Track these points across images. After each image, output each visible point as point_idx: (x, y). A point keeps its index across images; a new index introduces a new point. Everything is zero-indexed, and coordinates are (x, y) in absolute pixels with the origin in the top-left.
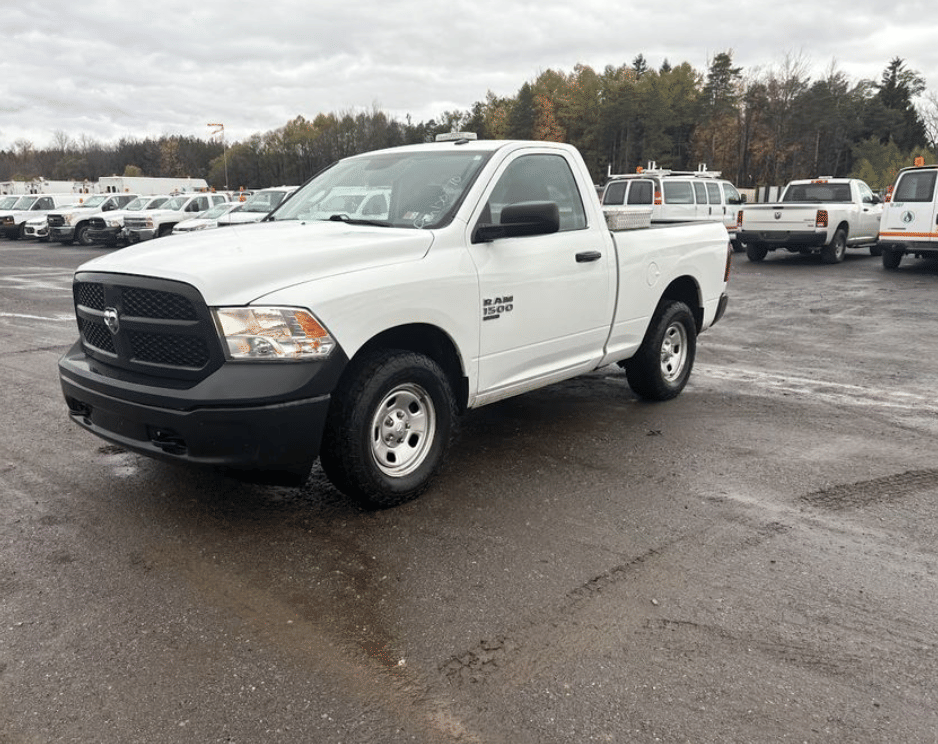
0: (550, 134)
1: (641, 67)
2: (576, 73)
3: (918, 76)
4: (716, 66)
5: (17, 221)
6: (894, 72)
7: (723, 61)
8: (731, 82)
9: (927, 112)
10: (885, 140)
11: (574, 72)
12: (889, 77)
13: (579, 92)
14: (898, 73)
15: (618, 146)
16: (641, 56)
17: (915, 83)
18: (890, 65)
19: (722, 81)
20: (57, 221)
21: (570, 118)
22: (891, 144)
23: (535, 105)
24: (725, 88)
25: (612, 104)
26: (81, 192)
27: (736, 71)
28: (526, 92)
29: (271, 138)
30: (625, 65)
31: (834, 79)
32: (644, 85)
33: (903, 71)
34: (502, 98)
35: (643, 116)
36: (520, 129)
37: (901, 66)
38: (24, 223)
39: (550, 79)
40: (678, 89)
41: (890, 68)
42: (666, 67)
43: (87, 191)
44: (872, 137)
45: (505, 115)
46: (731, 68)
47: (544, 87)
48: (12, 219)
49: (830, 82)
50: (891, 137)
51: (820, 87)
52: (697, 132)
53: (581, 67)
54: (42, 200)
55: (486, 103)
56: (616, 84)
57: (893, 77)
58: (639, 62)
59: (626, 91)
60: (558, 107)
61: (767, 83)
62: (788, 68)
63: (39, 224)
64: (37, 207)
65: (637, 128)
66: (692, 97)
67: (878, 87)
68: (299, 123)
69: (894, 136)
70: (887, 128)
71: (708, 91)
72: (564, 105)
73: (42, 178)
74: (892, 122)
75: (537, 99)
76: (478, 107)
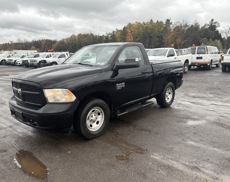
0: (130, 38)
2: (136, 24)
3: (218, 23)
4: (166, 22)
6: (212, 22)
7: (168, 21)
10: (209, 38)
12: (211, 23)
13: (137, 28)
14: (213, 22)
16: (152, 19)
17: (217, 25)
18: (211, 20)
19: (168, 25)
21: (134, 34)
22: (211, 39)
27: (171, 23)
28: (125, 28)
29: (67, 39)
30: (148, 21)
34: (119, 30)
35: (151, 33)
36: (123, 37)
37: (213, 21)
39: (130, 25)
41: (211, 21)
42: (158, 22)
44: (205, 37)
45: (120, 33)
47: (128, 27)
49: (195, 25)
50: (211, 37)
52: (163, 37)
55: (116, 31)
57: (212, 23)
58: (151, 21)
59: (147, 28)
60: (132, 32)
61: (179, 25)
62: (184, 22)
65: (149, 36)
66: (162, 29)
67: (209, 25)
68: (73, 36)
69: (212, 37)
70: (210, 35)
71: (165, 27)
72: (133, 31)
73: (3, 51)
74: (211, 34)
75: (127, 30)
76: (113, 32)
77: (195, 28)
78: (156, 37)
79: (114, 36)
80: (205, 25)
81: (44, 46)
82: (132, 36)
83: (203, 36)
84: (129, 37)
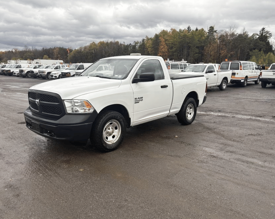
1: (190, 29)
2: (171, 31)
3: (270, 32)
4: (210, 30)
5: (11, 71)
6: (263, 31)
7: (212, 28)
8: (214, 34)
9: (273, 42)
10: (260, 50)
11: (170, 31)
12: (261, 33)
13: (172, 36)
15: (183, 51)
16: (189, 26)
17: (269, 34)
19: (212, 34)
20: (22, 71)
21: (169, 44)
22: (262, 52)
23: (159, 40)
24: (213, 36)
25: (181, 40)
26: (29, 63)
27: (216, 31)
28: (157, 36)
29: (85, 48)
30: (185, 29)
31: (244, 33)
32: (190, 34)
33: (265, 31)
34: (150, 38)
35: (190, 43)
36: (155, 46)
38: (13, 72)
39: (164, 33)
40: (200, 36)
41: (262, 30)
42: (197, 29)
43: (31, 63)
44: (256, 50)
45: (151, 42)
46: (214, 30)
47: (161, 35)
48: (10, 70)
49: (243, 34)
51: (240, 35)
52: (205, 48)
53: (173, 29)
54: (18, 65)
55: (146, 39)
56: (182, 34)
57: (262, 33)
59: (185, 36)
60: (166, 40)
61: (225, 34)
62: (231, 30)
63: (17, 72)
64: (17, 68)
65: (188, 47)
66: (204, 38)
67: (258, 35)
68: (93, 44)
69: (263, 49)
70: (261, 47)
71: (208, 36)
72: (168, 40)
73: (19, 60)
74: (262, 45)
75: (160, 38)
76: (143, 40)
77: (243, 38)
78: (196, 48)
79: (144, 45)
80: (253, 35)
81: (57, 56)
82: (166, 46)
83: (252, 48)
84: (163, 47)
